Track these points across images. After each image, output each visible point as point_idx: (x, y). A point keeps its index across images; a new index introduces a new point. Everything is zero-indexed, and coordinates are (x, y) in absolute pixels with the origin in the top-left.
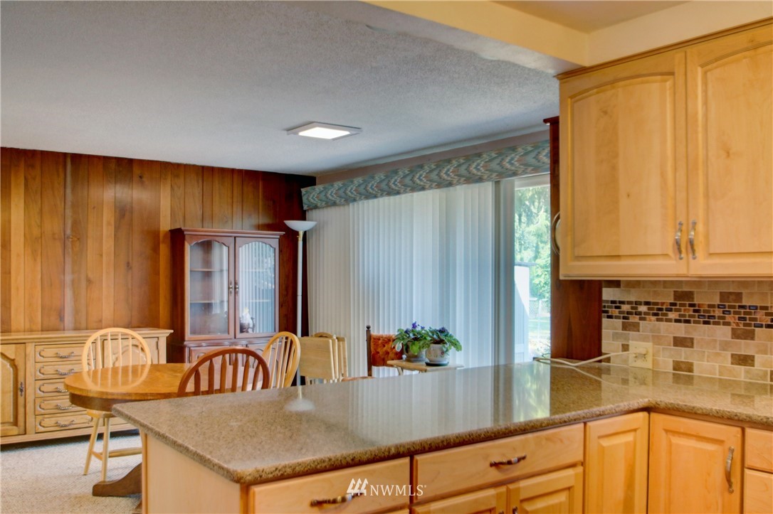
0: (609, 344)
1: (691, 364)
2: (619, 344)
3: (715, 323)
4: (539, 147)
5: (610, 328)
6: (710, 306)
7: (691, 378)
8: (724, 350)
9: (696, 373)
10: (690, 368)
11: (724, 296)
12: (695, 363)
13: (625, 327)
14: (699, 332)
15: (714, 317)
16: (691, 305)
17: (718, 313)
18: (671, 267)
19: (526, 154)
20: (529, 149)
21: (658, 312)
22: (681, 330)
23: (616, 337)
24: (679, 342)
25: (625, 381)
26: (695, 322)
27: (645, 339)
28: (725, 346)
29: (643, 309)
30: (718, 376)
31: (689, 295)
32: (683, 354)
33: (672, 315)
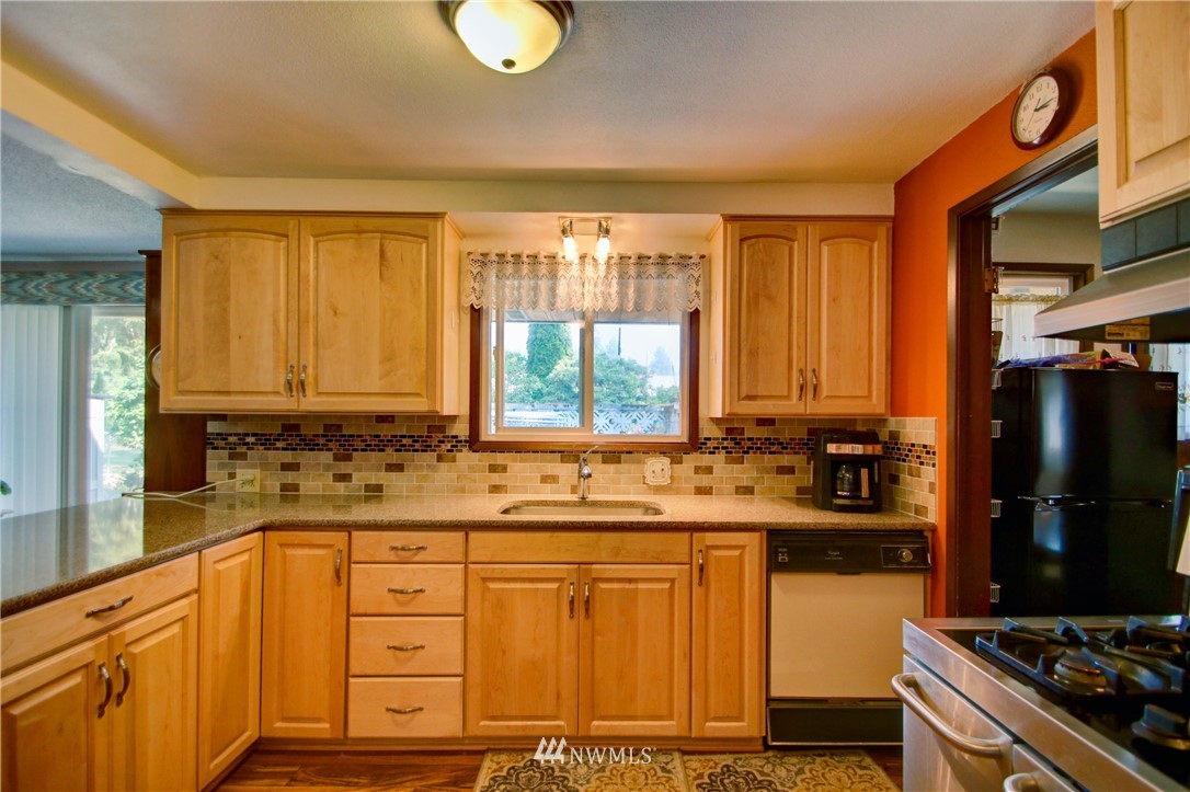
0: (214, 474)
1: (298, 485)
2: (225, 473)
3: (319, 450)
4: (125, 277)
5: (214, 459)
6: (315, 436)
7: (298, 496)
8: (327, 471)
9: (301, 492)
10: (296, 488)
11: (327, 427)
12: (301, 483)
13: (231, 457)
14: (306, 458)
15: (318, 445)
16: (297, 436)
17: (322, 441)
18: (283, 403)
19: (109, 281)
20: (113, 277)
21: (266, 442)
22: (288, 457)
23: (222, 466)
24: (286, 467)
25: (231, 507)
26: (301, 449)
27: (253, 466)
28: (327, 467)
29: (251, 439)
30: (321, 493)
31: (296, 427)
32: (290, 477)
33: (279, 444)
